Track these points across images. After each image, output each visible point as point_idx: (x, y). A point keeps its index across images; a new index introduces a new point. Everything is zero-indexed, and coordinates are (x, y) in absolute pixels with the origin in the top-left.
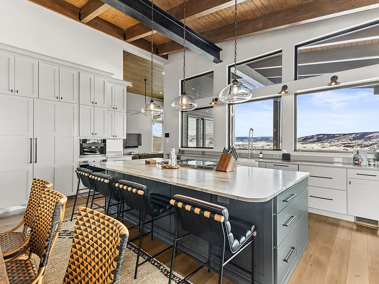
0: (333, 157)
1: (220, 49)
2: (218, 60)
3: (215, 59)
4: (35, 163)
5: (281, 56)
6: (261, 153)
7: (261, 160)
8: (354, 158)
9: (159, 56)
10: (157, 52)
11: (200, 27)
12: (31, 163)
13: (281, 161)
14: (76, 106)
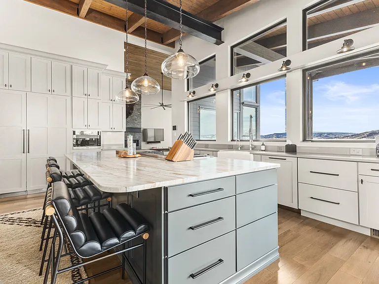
0: (350, 148)
1: (221, 29)
2: (219, 41)
3: (217, 41)
4: (28, 153)
5: (285, 27)
6: (263, 145)
7: (264, 152)
8: (377, 149)
9: (164, 45)
10: (162, 42)
11: (195, 6)
12: (24, 153)
13: (284, 154)
14: (69, 99)
